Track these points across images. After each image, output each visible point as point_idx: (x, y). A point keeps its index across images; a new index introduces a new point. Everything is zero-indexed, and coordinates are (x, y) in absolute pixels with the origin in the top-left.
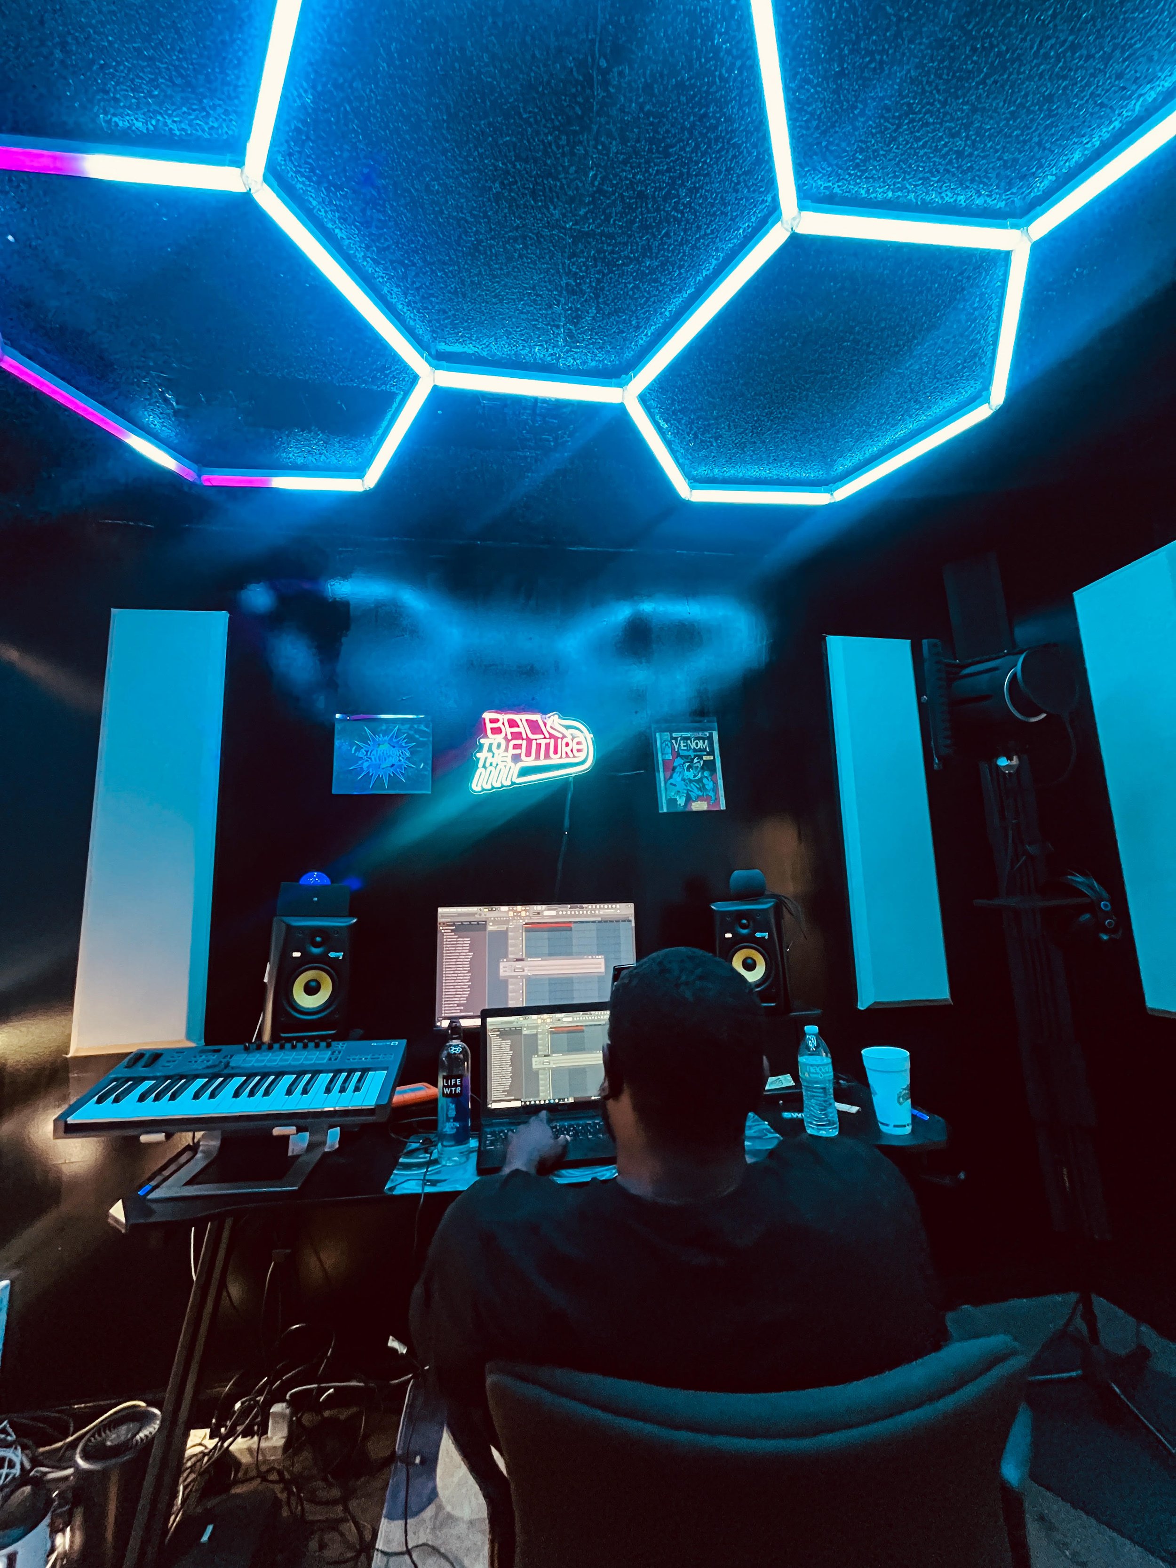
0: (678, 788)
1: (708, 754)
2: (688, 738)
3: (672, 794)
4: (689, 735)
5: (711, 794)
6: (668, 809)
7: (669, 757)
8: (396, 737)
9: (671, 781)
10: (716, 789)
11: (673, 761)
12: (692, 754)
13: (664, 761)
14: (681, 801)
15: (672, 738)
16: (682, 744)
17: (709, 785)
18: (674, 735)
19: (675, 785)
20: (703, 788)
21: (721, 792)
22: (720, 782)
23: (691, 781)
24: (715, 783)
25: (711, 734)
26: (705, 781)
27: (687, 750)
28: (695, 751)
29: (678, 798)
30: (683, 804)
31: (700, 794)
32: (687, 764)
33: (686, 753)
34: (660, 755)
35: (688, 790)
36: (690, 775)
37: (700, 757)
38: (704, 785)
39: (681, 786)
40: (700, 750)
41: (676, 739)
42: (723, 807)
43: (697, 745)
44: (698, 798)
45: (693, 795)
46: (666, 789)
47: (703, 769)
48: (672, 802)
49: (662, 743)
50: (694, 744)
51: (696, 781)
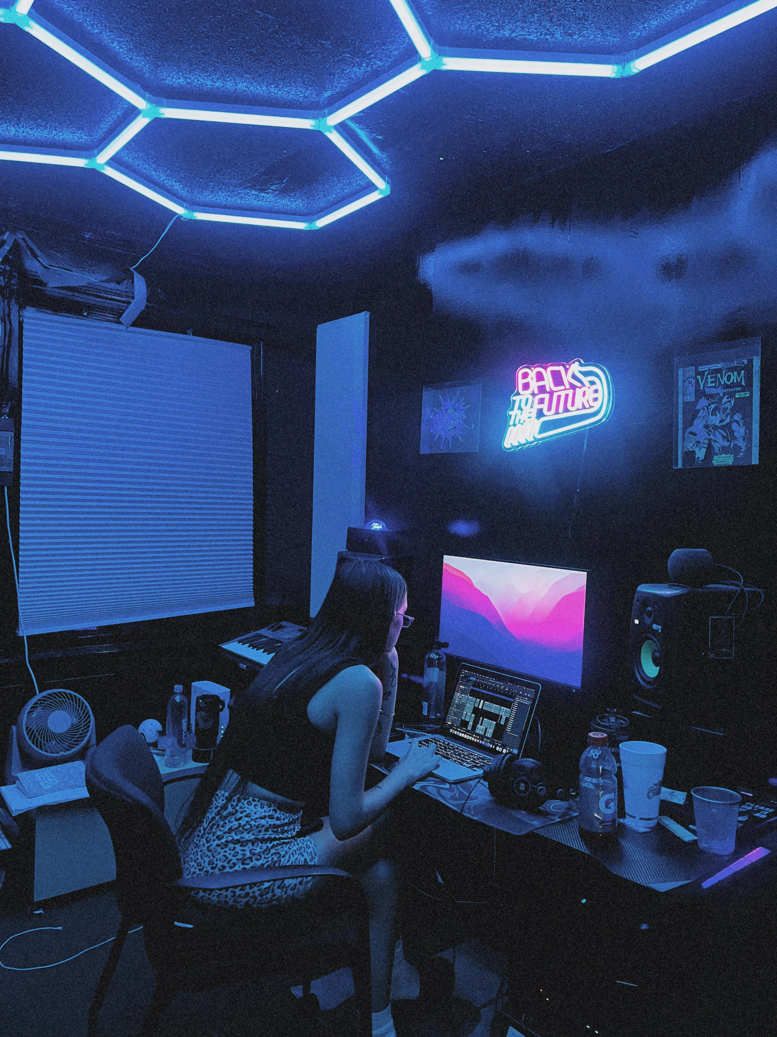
0: (697, 438)
1: (743, 389)
2: (719, 371)
3: (690, 446)
4: (719, 366)
5: (741, 444)
6: (683, 465)
7: (691, 398)
8: (458, 402)
9: (689, 430)
10: (748, 438)
11: (696, 402)
12: (720, 391)
13: (685, 404)
14: (700, 454)
15: (698, 373)
16: (709, 380)
17: (739, 431)
18: (701, 369)
19: (695, 435)
20: (730, 435)
21: (756, 441)
22: (756, 427)
23: (715, 428)
24: (749, 428)
25: (751, 362)
26: (734, 426)
27: (715, 387)
28: (726, 386)
29: (697, 450)
30: (702, 458)
31: (726, 444)
32: (713, 406)
33: (714, 391)
34: (680, 397)
35: (710, 440)
36: (715, 420)
37: (731, 395)
38: (732, 432)
39: (702, 435)
40: (733, 385)
41: (702, 374)
42: (755, 461)
43: (729, 380)
44: (725, 450)
45: (716, 446)
46: (684, 439)
47: (734, 410)
48: (689, 456)
49: (684, 381)
50: (725, 378)
51: (722, 428)
